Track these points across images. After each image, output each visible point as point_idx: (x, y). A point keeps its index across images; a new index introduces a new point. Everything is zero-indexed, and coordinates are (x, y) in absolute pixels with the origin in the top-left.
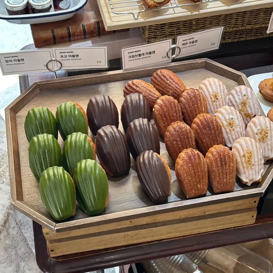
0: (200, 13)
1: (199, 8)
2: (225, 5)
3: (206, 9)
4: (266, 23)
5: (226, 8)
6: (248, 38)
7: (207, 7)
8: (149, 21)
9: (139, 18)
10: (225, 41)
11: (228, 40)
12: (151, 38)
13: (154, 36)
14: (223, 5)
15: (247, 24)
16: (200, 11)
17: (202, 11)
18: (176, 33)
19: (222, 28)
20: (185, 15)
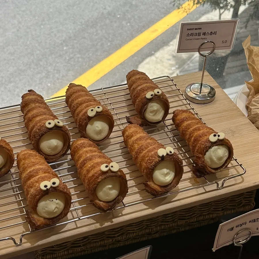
0: (113, 223)
1: (111, 216)
2: (148, 207)
3: (122, 215)
4: (203, 215)
5: (150, 211)
6: (181, 229)
7: (124, 212)
8: (38, 245)
9: (23, 242)
10: (151, 237)
11: (155, 236)
12: (46, 254)
13: (51, 252)
14: (146, 207)
15: (180, 219)
16: (113, 220)
17: (116, 221)
18: (83, 244)
19: (148, 248)
20: (93, 229)
